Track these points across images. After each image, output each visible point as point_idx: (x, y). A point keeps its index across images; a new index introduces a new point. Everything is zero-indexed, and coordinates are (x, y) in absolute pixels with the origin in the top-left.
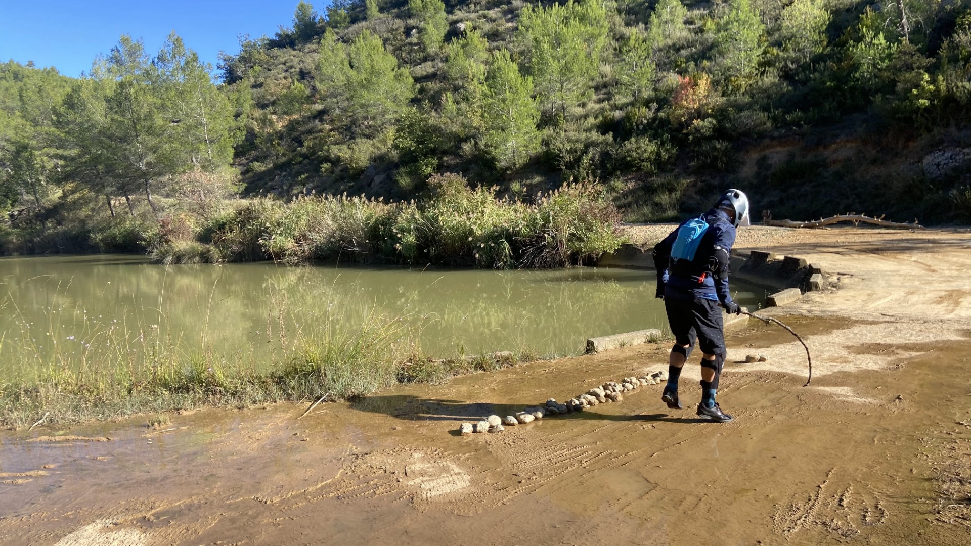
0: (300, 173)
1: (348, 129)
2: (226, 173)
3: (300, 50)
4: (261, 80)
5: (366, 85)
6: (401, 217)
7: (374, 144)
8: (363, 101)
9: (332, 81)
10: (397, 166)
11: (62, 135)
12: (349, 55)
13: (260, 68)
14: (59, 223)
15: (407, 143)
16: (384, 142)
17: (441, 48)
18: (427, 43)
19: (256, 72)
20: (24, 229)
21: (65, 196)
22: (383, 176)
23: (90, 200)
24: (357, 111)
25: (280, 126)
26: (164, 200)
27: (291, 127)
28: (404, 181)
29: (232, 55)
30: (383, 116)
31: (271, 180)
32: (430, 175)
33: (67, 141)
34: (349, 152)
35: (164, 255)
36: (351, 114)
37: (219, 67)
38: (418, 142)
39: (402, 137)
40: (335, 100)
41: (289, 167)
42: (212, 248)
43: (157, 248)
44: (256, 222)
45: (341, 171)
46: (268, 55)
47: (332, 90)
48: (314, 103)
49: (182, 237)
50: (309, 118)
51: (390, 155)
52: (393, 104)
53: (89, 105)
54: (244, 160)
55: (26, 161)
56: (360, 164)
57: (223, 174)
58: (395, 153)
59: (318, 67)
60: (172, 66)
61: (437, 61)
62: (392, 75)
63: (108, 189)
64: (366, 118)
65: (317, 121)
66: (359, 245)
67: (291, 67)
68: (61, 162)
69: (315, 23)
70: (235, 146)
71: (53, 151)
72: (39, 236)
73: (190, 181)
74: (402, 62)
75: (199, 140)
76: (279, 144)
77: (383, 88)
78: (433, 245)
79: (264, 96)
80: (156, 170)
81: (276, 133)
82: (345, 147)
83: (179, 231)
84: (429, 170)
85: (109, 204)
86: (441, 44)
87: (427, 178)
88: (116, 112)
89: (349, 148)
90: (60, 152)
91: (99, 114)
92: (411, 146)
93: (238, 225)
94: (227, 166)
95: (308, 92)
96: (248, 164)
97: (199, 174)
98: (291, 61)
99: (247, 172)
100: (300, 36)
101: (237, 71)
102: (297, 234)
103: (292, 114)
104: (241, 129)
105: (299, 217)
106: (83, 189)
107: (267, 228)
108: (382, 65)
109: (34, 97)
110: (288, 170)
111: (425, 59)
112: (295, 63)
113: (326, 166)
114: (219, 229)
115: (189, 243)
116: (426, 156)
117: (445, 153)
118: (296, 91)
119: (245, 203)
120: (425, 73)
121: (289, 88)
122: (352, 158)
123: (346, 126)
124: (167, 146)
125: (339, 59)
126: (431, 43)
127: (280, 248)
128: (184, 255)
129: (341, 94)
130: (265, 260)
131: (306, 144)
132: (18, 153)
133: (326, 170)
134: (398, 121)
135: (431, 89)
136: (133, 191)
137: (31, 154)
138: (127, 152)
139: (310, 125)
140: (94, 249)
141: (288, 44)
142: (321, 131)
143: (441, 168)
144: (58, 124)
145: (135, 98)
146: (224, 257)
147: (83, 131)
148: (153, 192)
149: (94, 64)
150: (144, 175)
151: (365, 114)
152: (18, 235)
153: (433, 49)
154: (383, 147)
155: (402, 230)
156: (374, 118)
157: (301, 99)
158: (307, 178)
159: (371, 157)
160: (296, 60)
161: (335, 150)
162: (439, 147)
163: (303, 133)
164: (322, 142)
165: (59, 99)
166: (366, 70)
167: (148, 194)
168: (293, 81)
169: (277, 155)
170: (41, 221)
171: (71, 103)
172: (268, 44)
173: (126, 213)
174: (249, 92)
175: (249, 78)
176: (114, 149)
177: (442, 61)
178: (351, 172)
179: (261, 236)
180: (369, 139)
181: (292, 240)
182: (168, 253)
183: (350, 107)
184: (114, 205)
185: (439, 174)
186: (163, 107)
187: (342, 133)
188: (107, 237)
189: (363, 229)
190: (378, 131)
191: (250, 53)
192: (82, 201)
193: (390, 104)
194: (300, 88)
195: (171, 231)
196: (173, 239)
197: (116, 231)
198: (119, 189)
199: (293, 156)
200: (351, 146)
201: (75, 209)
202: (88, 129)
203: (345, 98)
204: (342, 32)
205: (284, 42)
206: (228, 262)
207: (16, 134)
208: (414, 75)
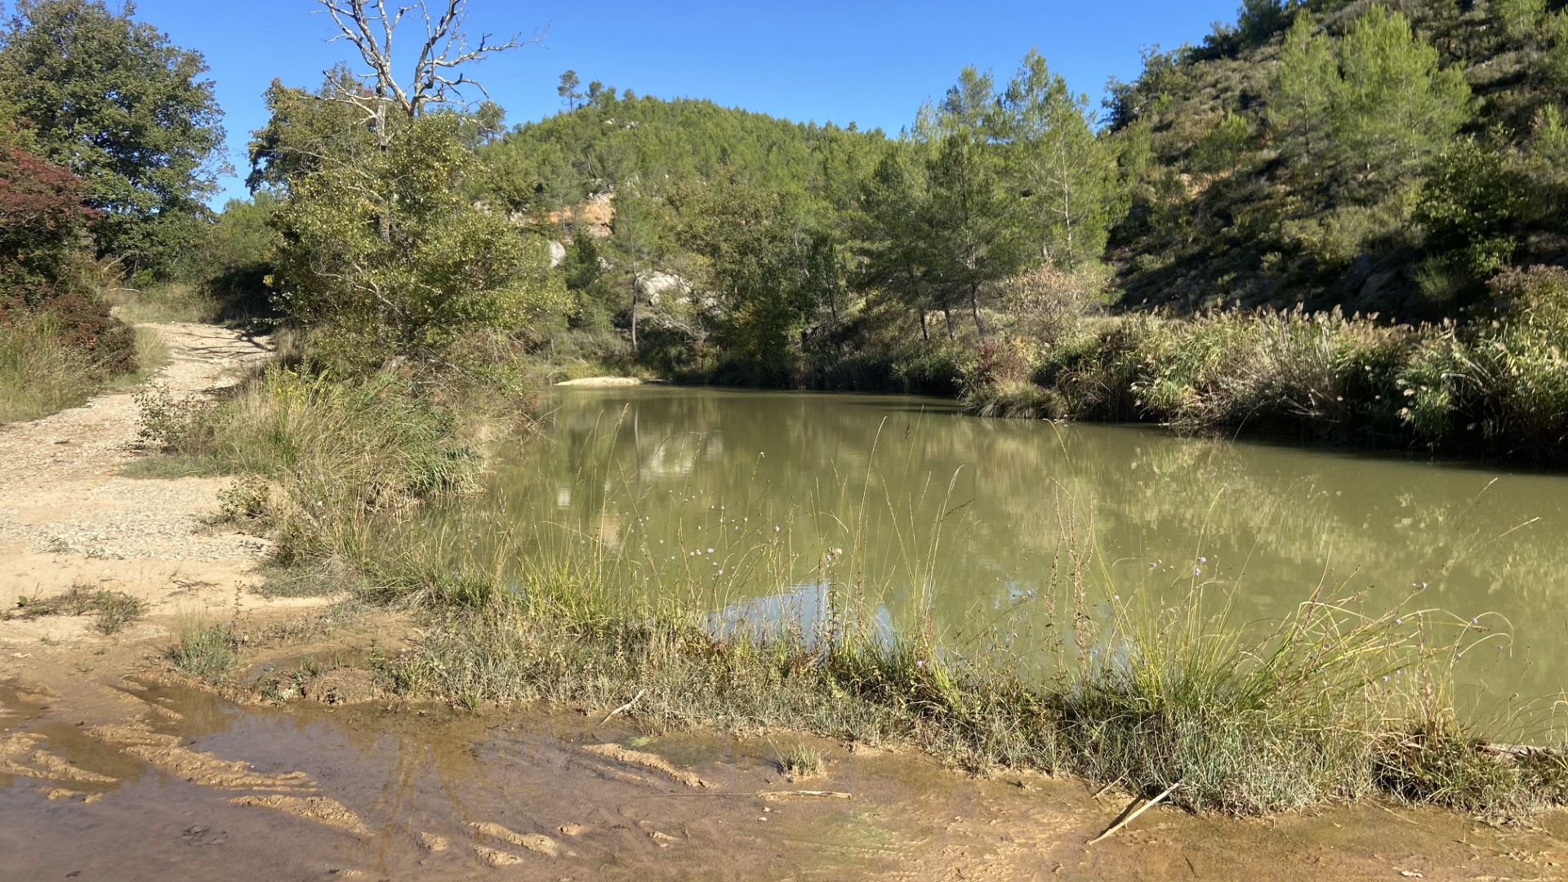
0: (1222, 272)
1: (1323, 189)
2: (1089, 272)
3: (1245, 59)
4: (1170, 116)
5: (1368, 106)
6: (1422, 356)
7: (1373, 216)
8: (1359, 137)
9: (1301, 105)
10: (1419, 254)
11: (871, 221)
12: (1339, 54)
13: (1171, 98)
14: (858, 347)
15: (1448, 208)
16: (1396, 211)
17: (1539, 23)
18: (1507, 16)
19: (1162, 104)
20: (814, 353)
21: (869, 306)
22: (1387, 276)
23: (899, 314)
24: (1343, 157)
25: (1194, 192)
26: (997, 316)
27: (1214, 192)
28: (1433, 284)
29: (1126, 83)
30: (1399, 162)
31: (1169, 285)
32: (1496, 271)
33: (876, 229)
34: (1322, 231)
35: (982, 401)
36: (1332, 163)
37: (1105, 104)
38: (1473, 208)
39: (1437, 199)
40: (1302, 139)
41: (1203, 261)
42: (1054, 395)
43: (974, 391)
44: (1129, 355)
45: (1301, 267)
46: (1187, 74)
47: (1298, 122)
48: (1261, 148)
49: (1012, 375)
50: (1249, 175)
51: (1407, 234)
52: (1422, 137)
53: (906, 175)
54: (1127, 252)
55: (825, 259)
56: (1341, 252)
57: (1085, 273)
58: (1417, 229)
59: (1276, 84)
60: (1025, 104)
61: (1527, 50)
62: (1426, 83)
63: (922, 300)
64: (1361, 168)
65: (1263, 180)
66: (1322, 404)
67: (1226, 90)
68: (866, 260)
69: (1280, 9)
70: (1111, 228)
71: (858, 244)
72: (831, 364)
73: (1034, 285)
74: (1449, 58)
75: (1055, 219)
76: (1189, 223)
77: (1405, 106)
78: (1492, 417)
79: (1172, 144)
80: (989, 270)
81: (1187, 205)
82: (1312, 223)
83: (1008, 365)
84: (1494, 261)
85: (923, 321)
86: (1540, 16)
87: (1487, 276)
88: (941, 184)
89: (1320, 225)
90: (867, 245)
91: (918, 187)
92: (1456, 214)
93: (1099, 359)
94: (1095, 262)
95: (1251, 129)
96: (1133, 258)
97: (1047, 274)
98: (1228, 78)
99: (1130, 271)
100: (1247, 37)
101: (1133, 107)
102: (1200, 378)
103: (1218, 170)
104: (1125, 198)
105: (1208, 348)
106: (890, 299)
107: (1147, 365)
108: (1405, 64)
109: (841, 169)
110: (1201, 267)
111: (1501, 49)
112: (1233, 83)
113: (1271, 258)
114: (1069, 365)
115: (1022, 384)
116: (1488, 235)
117: (1535, 227)
118: (1230, 130)
119: (1117, 321)
120: (1498, 75)
121: (1217, 125)
122: (1325, 243)
123: (1320, 184)
124: (1006, 233)
125: (1317, 64)
126: (1518, 15)
127: (1167, 401)
128: (1011, 404)
129: (1314, 128)
130: (1138, 421)
131: (1239, 220)
132: (815, 247)
133: (1272, 265)
134: (1427, 170)
135: (1509, 105)
136: (956, 302)
137: (831, 249)
138: (951, 244)
139: (1250, 187)
140: (895, 387)
141: (1224, 52)
142: (1269, 196)
143: (1521, 258)
144: (867, 206)
145: (969, 159)
146: (1072, 411)
147: (899, 213)
148: (985, 304)
149: (920, 113)
150: (972, 278)
151: (1360, 161)
152: (807, 361)
153: (1520, 26)
154: (1392, 220)
155: (1417, 381)
156: (1377, 167)
157: (1239, 142)
158: (1234, 280)
159: (1364, 241)
160: (1237, 76)
161: (1292, 230)
162: (1520, 216)
163: (1234, 202)
164: (1270, 215)
165: (871, 170)
166: (1370, 79)
167: (974, 307)
168: (1227, 113)
169: (1184, 242)
170: (837, 344)
171: (886, 175)
172: (1191, 57)
173: (943, 335)
174: (1147, 139)
175: (1149, 117)
176: (933, 239)
177: (1540, 48)
178: (1321, 268)
179: (1138, 379)
180: (1365, 205)
181: (1191, 389)
182: (988, 398)
183: (1331, 151)
184: (930, 324)
185: (1519, 269)
186: (1005, 172)
187: (1310, 198)
188: (914, 370)
189: (1331, 374)
190: (1385, 191)
191: (1157, 76)
192: (887, 316)
193: (1415, 139)
194: (1238, 123)
195: (996, 364)
196: (997, 378)
197: (926, 361)
198: (937, 298)
199: (1212, 243)
200: (1326, 221)
201: (880, 327)
202: (902, 211)
203: (1322, 134)
204: (1329, 17)
205: (1221, 48)
206: (1078, 420)
207: (819, 223)
208: (1473, 81)
